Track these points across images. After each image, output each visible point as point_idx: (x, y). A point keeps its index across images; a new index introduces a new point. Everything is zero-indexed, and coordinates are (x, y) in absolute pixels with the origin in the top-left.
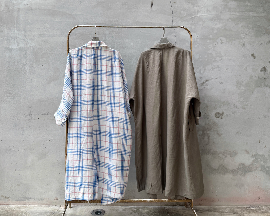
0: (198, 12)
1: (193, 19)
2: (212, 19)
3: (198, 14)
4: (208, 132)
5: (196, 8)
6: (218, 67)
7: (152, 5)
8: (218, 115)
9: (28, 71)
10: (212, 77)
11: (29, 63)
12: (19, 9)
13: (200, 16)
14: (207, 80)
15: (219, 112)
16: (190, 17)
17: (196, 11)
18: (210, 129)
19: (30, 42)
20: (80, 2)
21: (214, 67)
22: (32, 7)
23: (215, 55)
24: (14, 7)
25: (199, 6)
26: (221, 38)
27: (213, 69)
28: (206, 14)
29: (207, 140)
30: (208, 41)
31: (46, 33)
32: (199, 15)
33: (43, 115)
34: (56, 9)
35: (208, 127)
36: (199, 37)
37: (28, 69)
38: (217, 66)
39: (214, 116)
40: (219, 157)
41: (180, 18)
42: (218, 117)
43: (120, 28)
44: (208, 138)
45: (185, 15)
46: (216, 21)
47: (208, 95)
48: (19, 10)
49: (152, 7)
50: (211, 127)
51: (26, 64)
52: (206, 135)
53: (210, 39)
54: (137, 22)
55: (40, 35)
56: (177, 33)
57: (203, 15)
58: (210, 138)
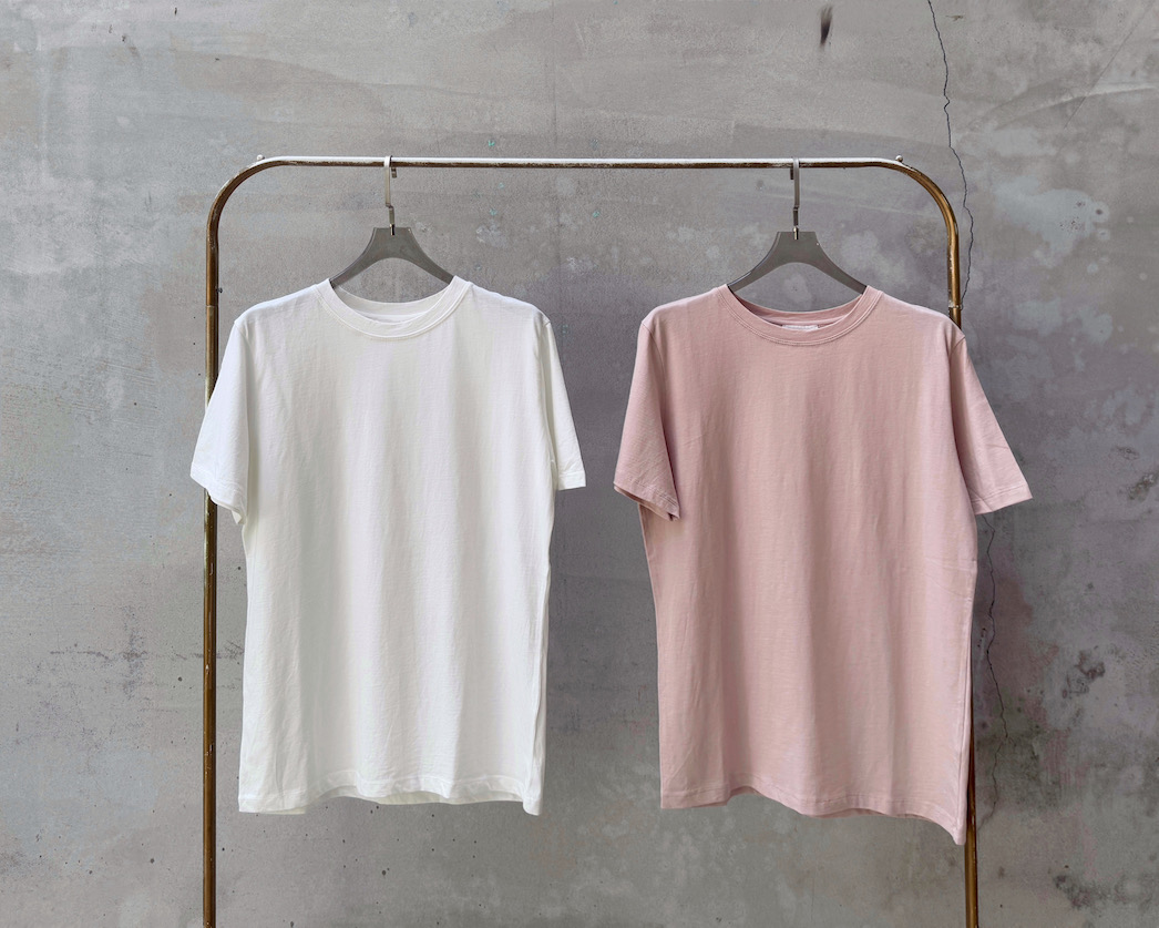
0: (1096, 73)
1: (1069, 112)
3: (1093, 85)
5: (1084, 52)
7: (825, 31)
11: (125, 362)
12: (64, 51)
13: (1105, 95)
16: (1051, 103)
17: (1087, 69)
19: (128, 240)
20: (412, 18)
22: (137, 42)
24: (35, 40)
25: (1098, 41)
28: (1143, 86)
32: (1103, 89)
34: (273, 55)
36: (1106, 214)
41: (993, 106)
45: (1023, 87)
48: (61, 58)
56: (976, 189)
57: (1123, 88)
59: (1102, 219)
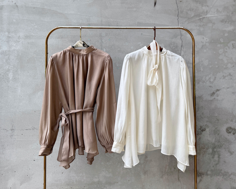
0: (207, 12)
1: (202, 20)
2: (222, 21)
3: (206, 15)
4: (219, 150)
5: (205, 8)
6: (230, 75)
7: (155, 4)
8: (230, 130)
9: (11, 78)
10: (224, 87)
11: (13, 70)
12: (2, 6)
14: (218, 90)
15: (230, 126)
16: (198, 18)
17: (205, 12)
18: (220, 147)
19: (14, 45)
21: (225, 75)
22: (18, 4)
23: (226, 62)
25: (208, 6)
26: (233, 42)
27: (224, 77)
28: (216, 15)
29: (217, 159)
30: (219, 45)
31: (34, 35)
32: (208, 16)
33: (28, 130)
34: (46, 7)
35: (219, 144)
36: (208, 40)
37: (11, 75)
38: (228, 74)
39: (225, 132)
40: (230, 178)
41: (187, 19)
42: (230, 133)
43: (118, 29)
44: (219, 157)
45: (193, 15)
46: (227, 22)
47: (219, 107)
49: (155, 6)
50: (221, 144)
51: (9, 70)
52: (216, 153)
53: (221, 43)
54: (138, 23)
55: (27, 37)
56: (183, 35)
57: (212, 15)
58: (221, 157)
59: (207, 41)
